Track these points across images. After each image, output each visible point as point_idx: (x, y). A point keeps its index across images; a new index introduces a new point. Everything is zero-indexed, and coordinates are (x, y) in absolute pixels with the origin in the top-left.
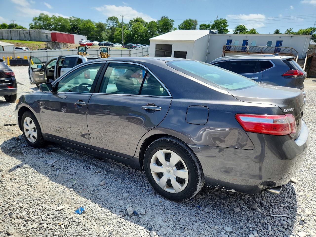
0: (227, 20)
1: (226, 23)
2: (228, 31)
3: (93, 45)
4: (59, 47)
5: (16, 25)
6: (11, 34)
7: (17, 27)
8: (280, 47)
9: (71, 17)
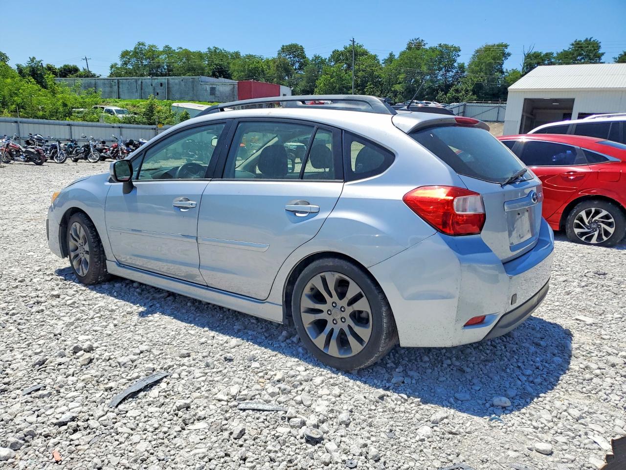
0: (600, 42)
1: (599, 47)
5: (76, 70)
6: (118, 87)
7: (78, 73)
9: (212, 48)
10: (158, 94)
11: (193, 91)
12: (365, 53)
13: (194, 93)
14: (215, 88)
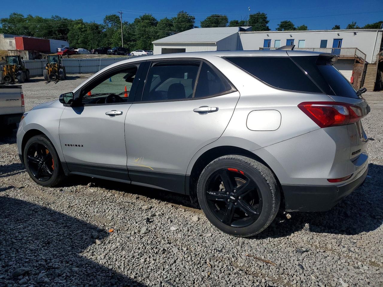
1: (266, 18)
2: (269, 28)
3: (76, 53)
4: (25, 57)
8: (339, 48)
14: (12, 41)
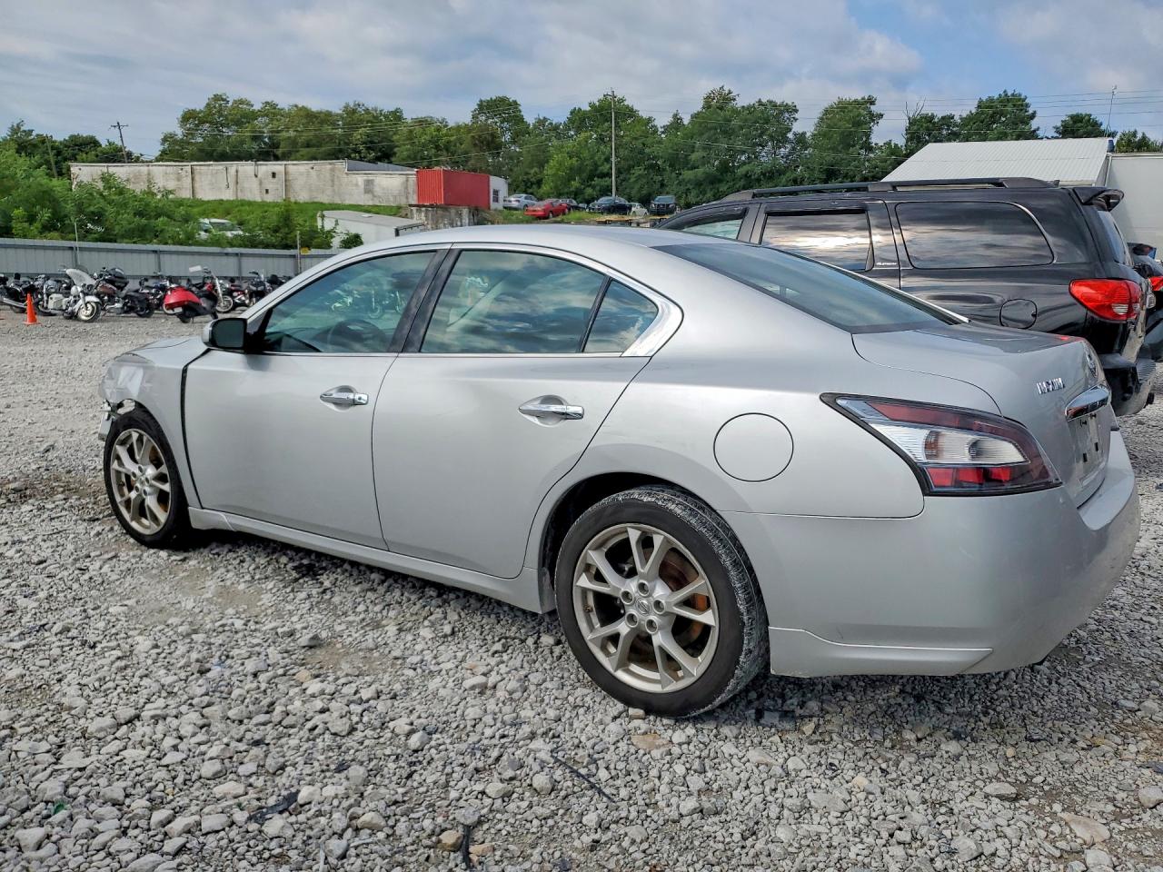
0: (1028, 97)
6: (193, 179)
10: (267, 191)
11: (332, 186)
12: (631, 113)
13: (334, 191)
14: (372, 180)
